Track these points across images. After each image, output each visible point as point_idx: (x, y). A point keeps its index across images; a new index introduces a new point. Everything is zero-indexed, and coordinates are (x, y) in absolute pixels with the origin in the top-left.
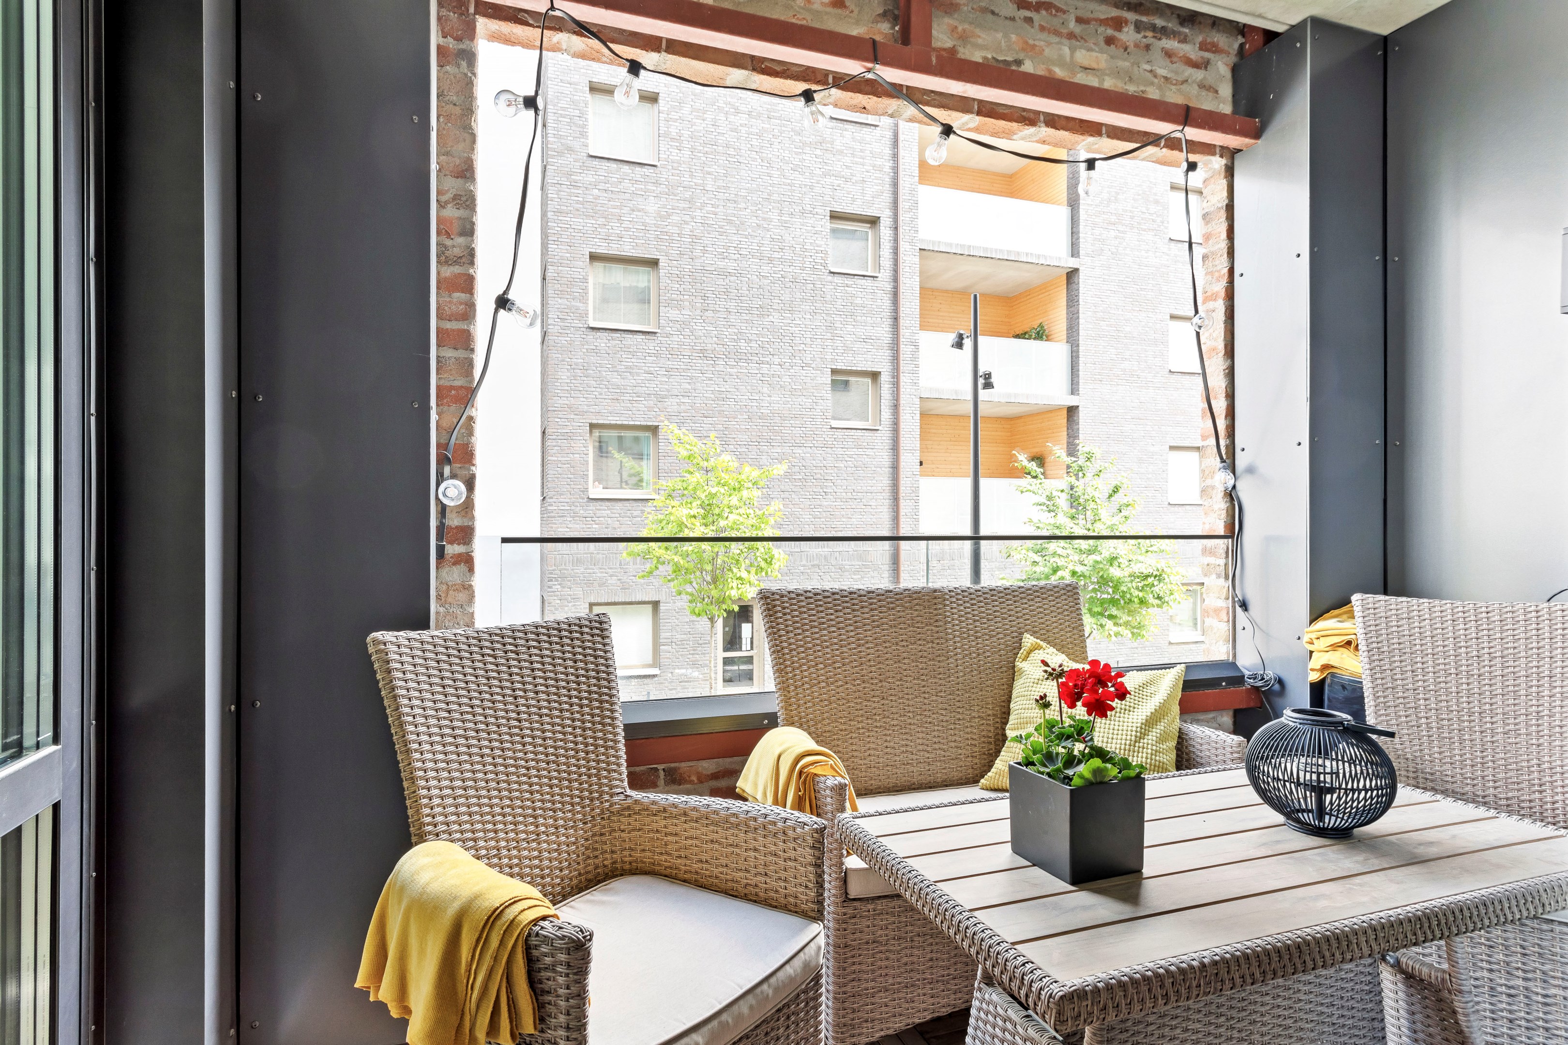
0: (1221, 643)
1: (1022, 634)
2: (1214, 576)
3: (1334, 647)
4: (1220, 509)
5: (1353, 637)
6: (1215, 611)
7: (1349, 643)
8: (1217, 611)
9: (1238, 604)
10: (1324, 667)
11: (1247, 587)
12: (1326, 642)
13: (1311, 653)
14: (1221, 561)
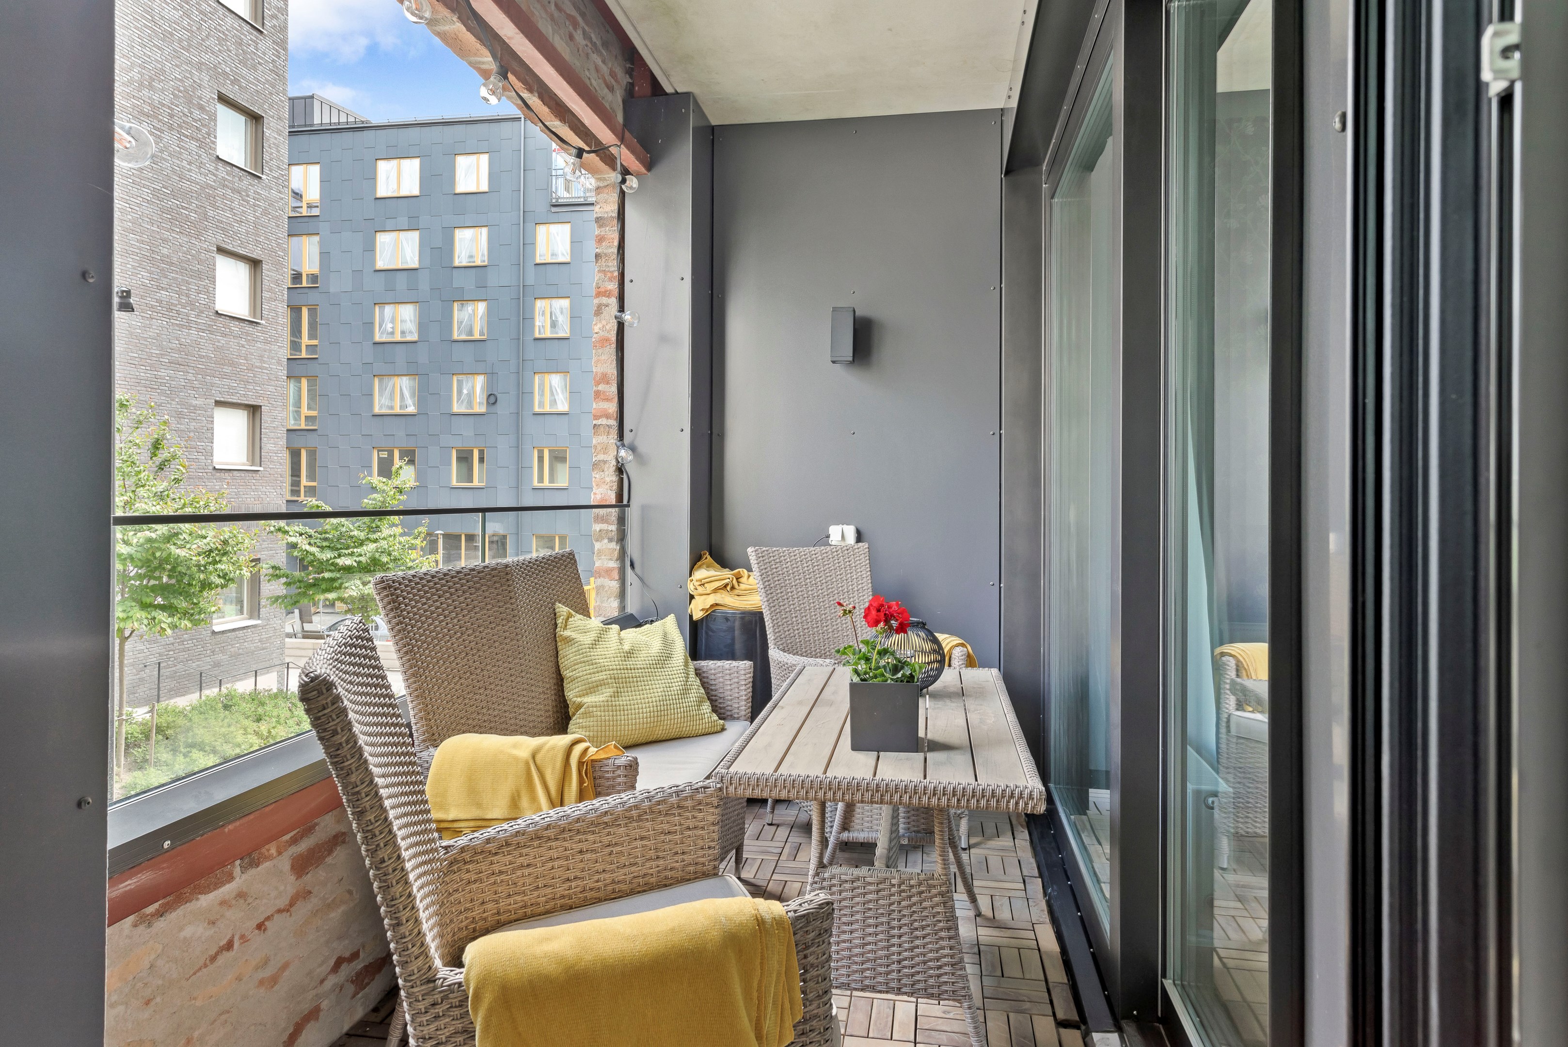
0: (612, 599)
1: (553, 604)
2: (606, 541)
3: (715, 591)
4: (612, 481)
5: (728, 580)
6: (607, 571)
7: (726, 586)
8: (608, 571)
9: (628, 563)
10: (712, 606)
11: (633, 549)
12: (710, 587)
13: (692, 597)
14: (614, 528)
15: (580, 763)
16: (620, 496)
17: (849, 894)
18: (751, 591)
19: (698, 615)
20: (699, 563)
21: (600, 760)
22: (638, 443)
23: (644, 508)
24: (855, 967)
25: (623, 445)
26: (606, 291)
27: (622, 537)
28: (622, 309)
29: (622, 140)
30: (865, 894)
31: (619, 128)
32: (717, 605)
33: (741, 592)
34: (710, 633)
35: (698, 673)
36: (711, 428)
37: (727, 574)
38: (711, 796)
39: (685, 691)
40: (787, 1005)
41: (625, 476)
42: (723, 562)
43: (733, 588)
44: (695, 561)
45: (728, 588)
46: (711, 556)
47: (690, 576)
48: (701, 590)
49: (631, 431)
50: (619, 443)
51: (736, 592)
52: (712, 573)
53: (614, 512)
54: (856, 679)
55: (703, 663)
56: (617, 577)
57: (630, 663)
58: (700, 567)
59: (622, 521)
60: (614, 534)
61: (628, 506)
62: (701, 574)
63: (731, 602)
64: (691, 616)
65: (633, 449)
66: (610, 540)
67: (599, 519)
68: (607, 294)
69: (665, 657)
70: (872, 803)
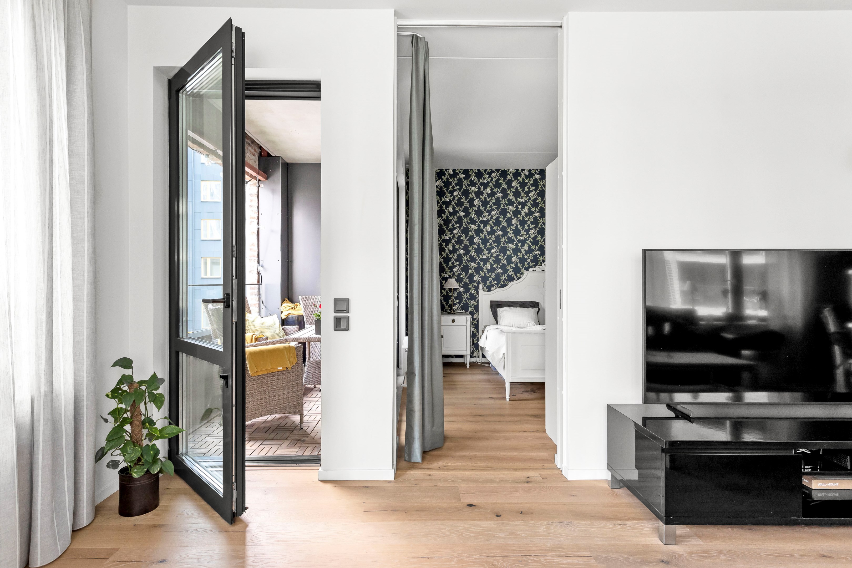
2: (254, 295)
3: (289, 310)
4: (256, 277)
6: (255, 305)
9: (261, 302)
10: (288, 314)
11: (263, 298)
12: (287, 309)
13: (282, 312)
14: (257, 291)
15: (255, 338)
16: (258, 281)
17: (315, 365)
18: (300, 309)
19: (284, 317)
20: (284, 302)
21: (259, 338)
22: (264, 265)
23: (266, 285)
24: (316, 380)
25: (260, 265)
26: (253, 217)
27: (259, 294)
28: (258, 224)
29: (259, 174)
30: (318, 365)
31: (258, 170)
32: (290, 314)
33: (297, 310)
34: (288, 322)
35: (283, 329)
36: (288, 260)
37: (293, 305)
38: (284, 341)
39: (279, 333)
40: (294, 359)
41: (260, 275)
42: (292, 301)
43: (295, 309)
44: (283, 301)
45: (293, 309)
46: (288, 300)
47: (281, 305)
48: (285, 310)
49: (262, 261)
50: (258, 265)
51: (295, 310)
52: (288, 304)
53: (257, 286)
54: (316, 320)
55: (284, 327)
56: (258, 306)
57: (264, 325)
58: (284, 303)
59: (259, 289)
60: (257, 293)
61: (261, 284)
62: (284, 305)
63: (294, 313)
64: (282, 318)
65: (262, 266)
66: (256, 295)
67: (253, 289)
68: (253, 218)
69: (273, 325)
70: (317, 341)
